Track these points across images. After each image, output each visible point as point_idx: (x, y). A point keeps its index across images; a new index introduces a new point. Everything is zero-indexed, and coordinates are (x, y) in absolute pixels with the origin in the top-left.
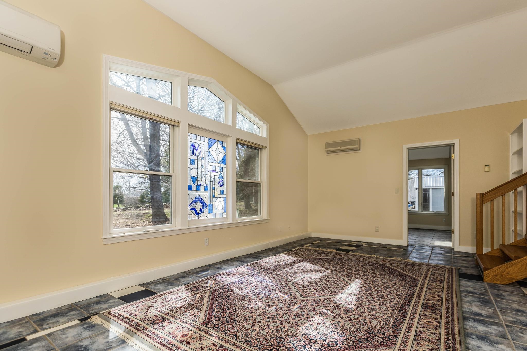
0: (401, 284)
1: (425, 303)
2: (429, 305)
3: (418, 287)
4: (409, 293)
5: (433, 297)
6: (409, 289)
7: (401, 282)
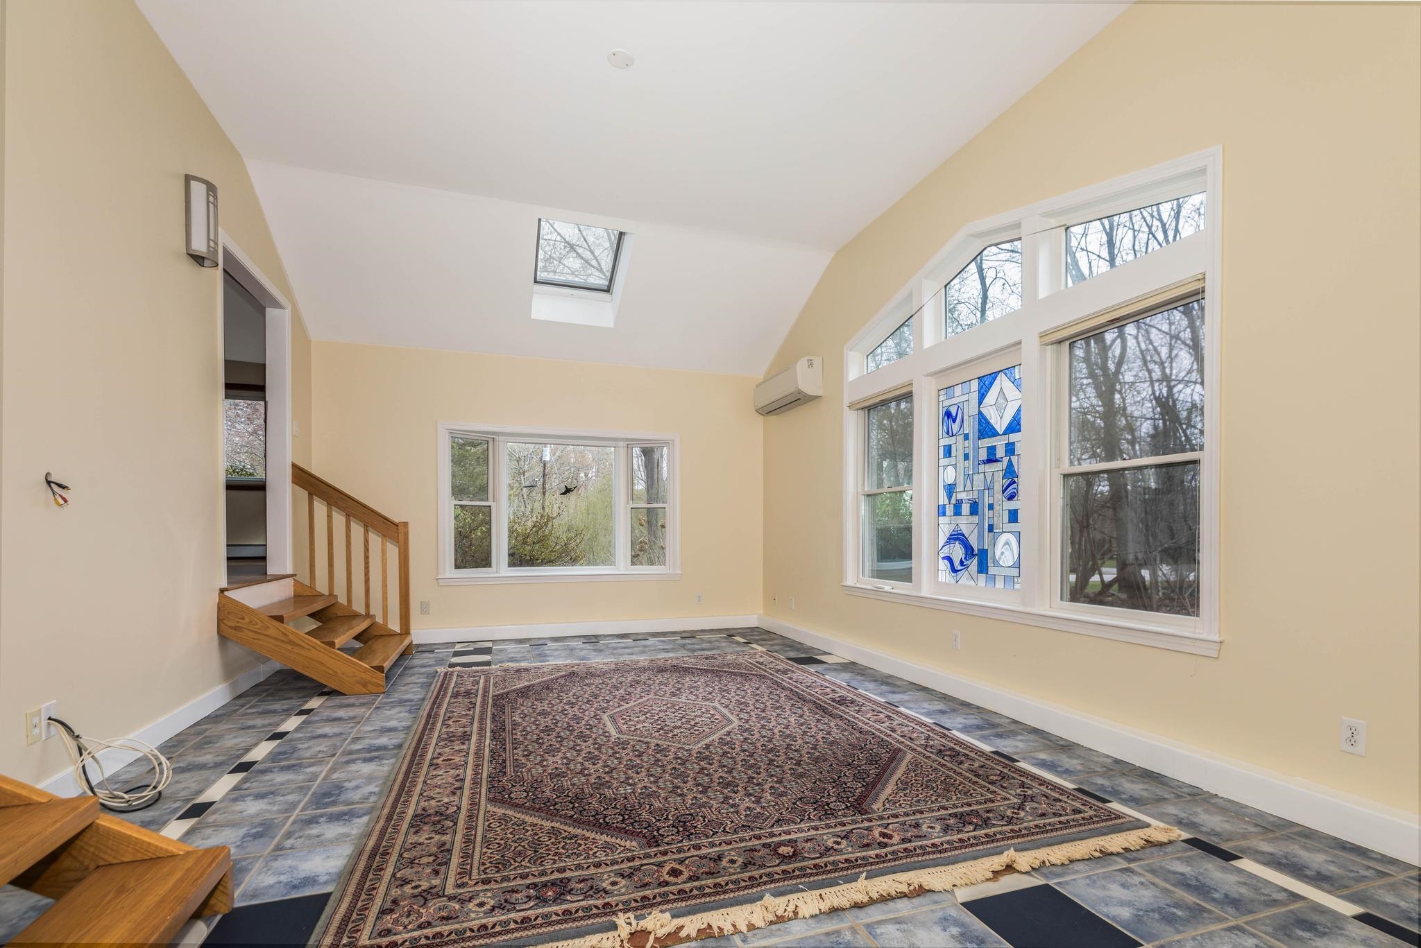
0: (529, 770)
1: (467, 742)
2: (458, 742)
3: (485, 775)
4: (501, 753)
5: (451, 760)
6: (504, 761)
7: (532, 776)
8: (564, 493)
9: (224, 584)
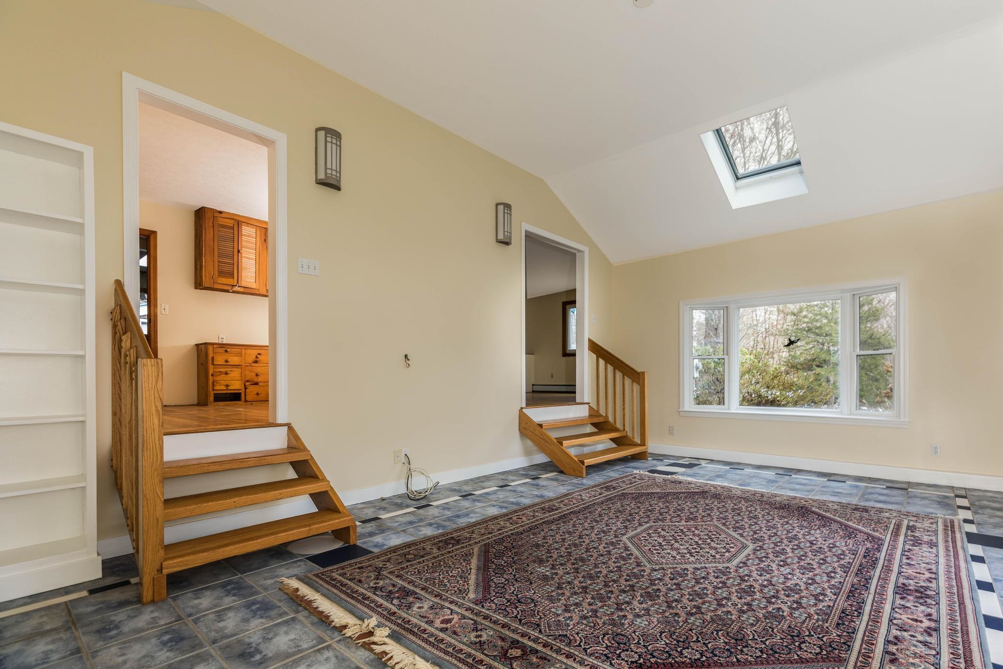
8: (788, 345)
9: (524, 405)
